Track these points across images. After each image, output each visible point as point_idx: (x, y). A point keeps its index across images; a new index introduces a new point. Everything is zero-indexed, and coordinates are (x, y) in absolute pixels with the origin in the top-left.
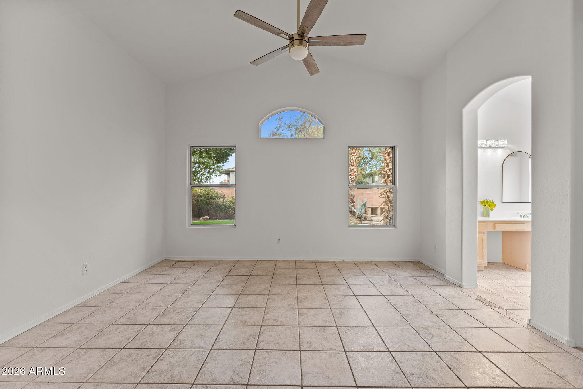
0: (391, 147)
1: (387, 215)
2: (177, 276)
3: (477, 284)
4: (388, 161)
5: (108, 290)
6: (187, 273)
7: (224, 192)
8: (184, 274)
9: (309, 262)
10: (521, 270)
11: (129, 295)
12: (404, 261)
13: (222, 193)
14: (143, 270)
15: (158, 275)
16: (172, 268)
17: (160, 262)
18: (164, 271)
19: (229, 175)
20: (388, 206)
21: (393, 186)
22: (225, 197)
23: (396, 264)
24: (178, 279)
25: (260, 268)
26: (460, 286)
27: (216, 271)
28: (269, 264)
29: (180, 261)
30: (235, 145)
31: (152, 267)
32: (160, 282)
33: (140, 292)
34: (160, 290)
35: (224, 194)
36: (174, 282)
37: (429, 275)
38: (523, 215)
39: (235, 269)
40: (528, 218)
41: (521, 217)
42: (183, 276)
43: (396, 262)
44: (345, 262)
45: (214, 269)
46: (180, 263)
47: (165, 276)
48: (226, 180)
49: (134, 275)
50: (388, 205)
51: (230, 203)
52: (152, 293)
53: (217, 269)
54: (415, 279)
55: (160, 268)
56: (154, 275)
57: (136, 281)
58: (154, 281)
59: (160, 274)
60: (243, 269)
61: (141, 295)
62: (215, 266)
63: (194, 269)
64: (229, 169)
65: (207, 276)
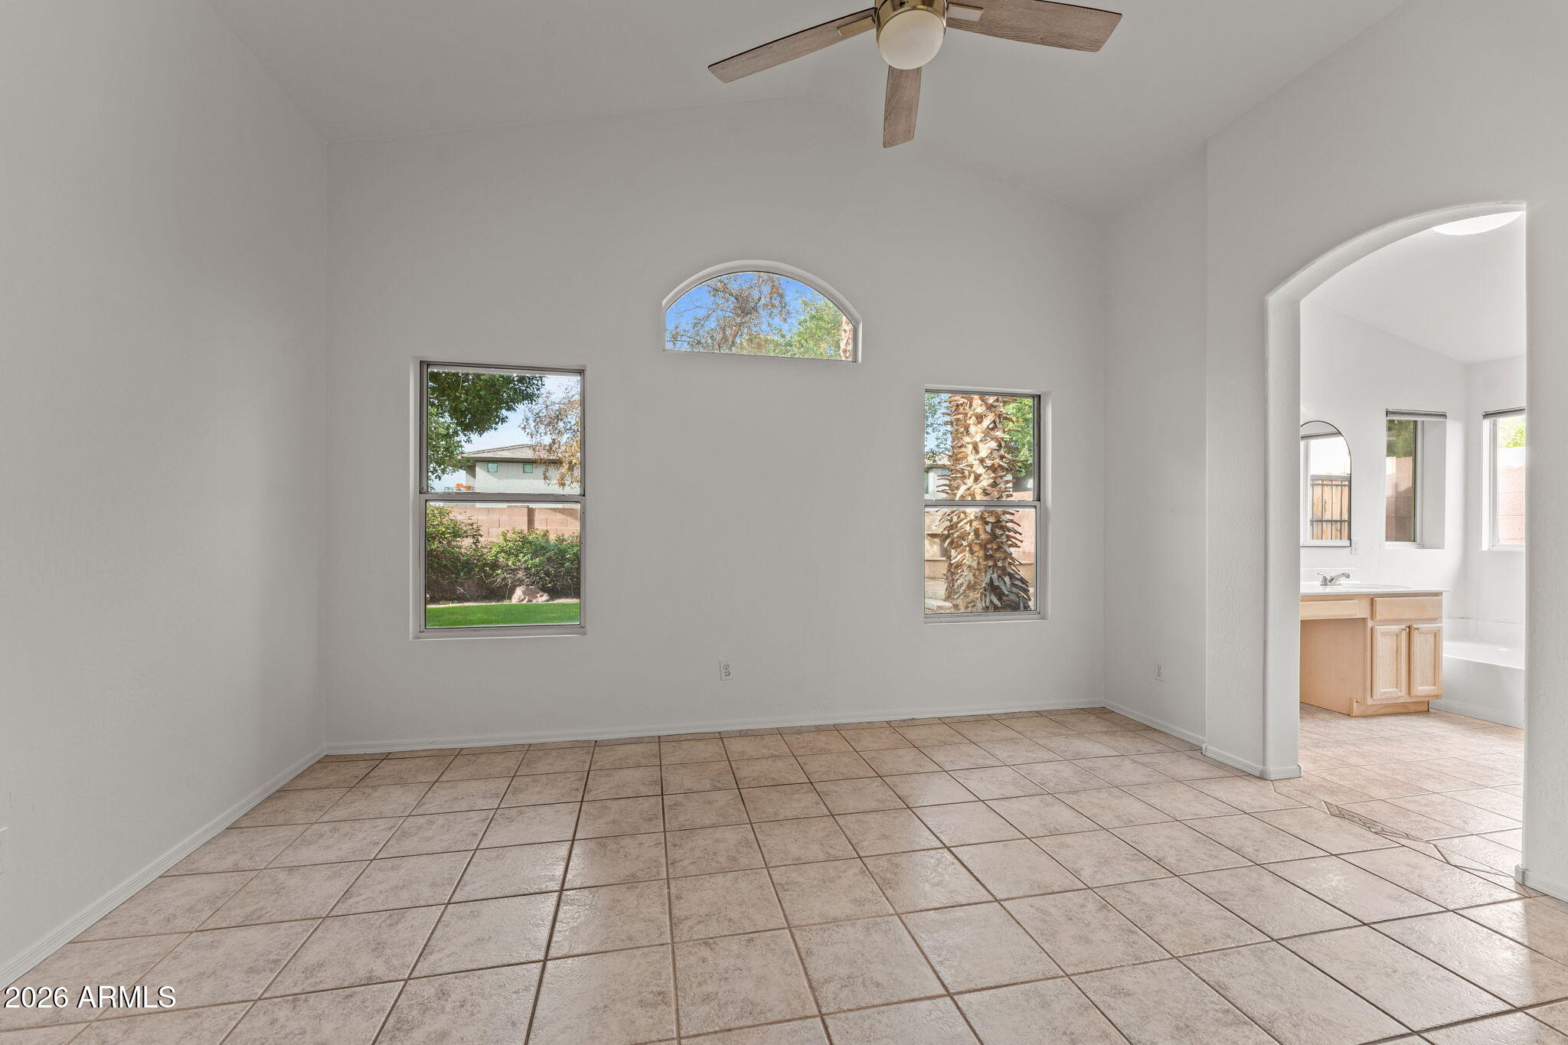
0: (1033, 397)
1: (973, 582)
2: (394, 820)
3: (1300, 768)
4: (978, 438)
5: (106, 922)
6: (430, 807)
7: (474, 519)
8: (420, 811)
9: (819, 729)
10: (1339, 715)
11: (208, 938)
12: (1072, 707)
13: (470, 522)
14: (248, 809)
15: (315, 827)
16: (368, 791)
17: (311, 769)
18: (337, 804)
19: (474, 471)
20: (975, 558)
21: (1037, 503)
22: (480, 532)
23: (1057, 719)
24: (405, 834)
25: (683, 764)
26: (1262, 777)
27: (538, 789)
28: (701, 746)
29: (387, 757)
30: (585, 366)
31: (282, 792)
32: (331, 856)
33: (260, 918)
34: (347, 894)
35: (475, 526)
36: (392, 851)
37: (1159, 747)
38: (1329, 578)
39: (599, 773)
40: (1340, 584)
41: (1325, 582)
42: (422, 820)
43: (1049, 712)
44: (917, 722)
45: (527, 779)
46: (387, 768)
47: (346, 827)
48: (462, 485)
49: (214, 833)
50: (976, 554)
51: (498, 553)
52: (314, 911)
53: (538, 781)
54: (1135, 762)
55: (314, 791)
56: (300, 828)
57: (228, 862)
58: (306, 855)
59: (326, 818)
60: (626, 771)
61: (265, 929)
62: (524, 770)
63: (452, 787)
64: (474, 453)
65: (513, 812)
